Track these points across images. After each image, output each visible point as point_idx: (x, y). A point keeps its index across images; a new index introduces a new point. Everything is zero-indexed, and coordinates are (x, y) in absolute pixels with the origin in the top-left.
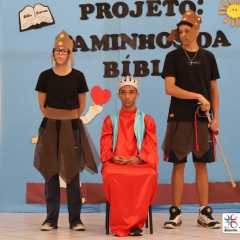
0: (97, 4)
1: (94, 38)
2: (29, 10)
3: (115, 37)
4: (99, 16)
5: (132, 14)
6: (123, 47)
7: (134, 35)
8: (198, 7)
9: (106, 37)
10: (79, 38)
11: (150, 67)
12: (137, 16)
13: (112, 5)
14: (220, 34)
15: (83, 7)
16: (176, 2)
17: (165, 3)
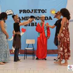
0: (23, 10)
1: (22, 17)
2: (8, 11)
3: (27, 17)
5: (31, 12)
8: (45, 11)
9: (25, 17)
10: (19, 17)
11: (35, 24)
12: (32, 13)
13: (26, 10)
14: (50, 17)
15: (20, 10)
16: (40, 10)
17: (38, 10)
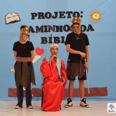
0: (38, 13)
1: (37, 27)
3: (46, 27)
4: (39, 18)
5: (53, 17)
6: (49, 31)
7: (54, 26)
8: (81, 14)
9: (42, 27)
10: (31, 27)
11: (61, 39)
12: (55, 18)
13: (45, 13)
14: (90, 26)
16: (71, 12)
17: (67, 12)
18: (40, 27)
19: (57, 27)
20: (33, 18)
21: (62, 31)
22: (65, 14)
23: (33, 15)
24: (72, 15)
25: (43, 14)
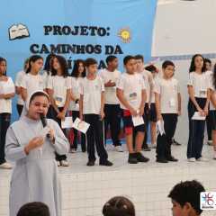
4: (55, 34)
5: (73, 34)
6: (68, 52)
7: (74, 46)
8: (107, 31)
9: (59, 46)
10: (44, 46)
13: (62, 27)
15: (46, 27)
16: (96, 28)
17: (90, 28)
18: (56, 46)
19: (78, 47)
20: (46, 34)
21: (83, 53)
22: (88, 30)
23: (47, 29)
24: (96, 32)
25: (59, 27)
